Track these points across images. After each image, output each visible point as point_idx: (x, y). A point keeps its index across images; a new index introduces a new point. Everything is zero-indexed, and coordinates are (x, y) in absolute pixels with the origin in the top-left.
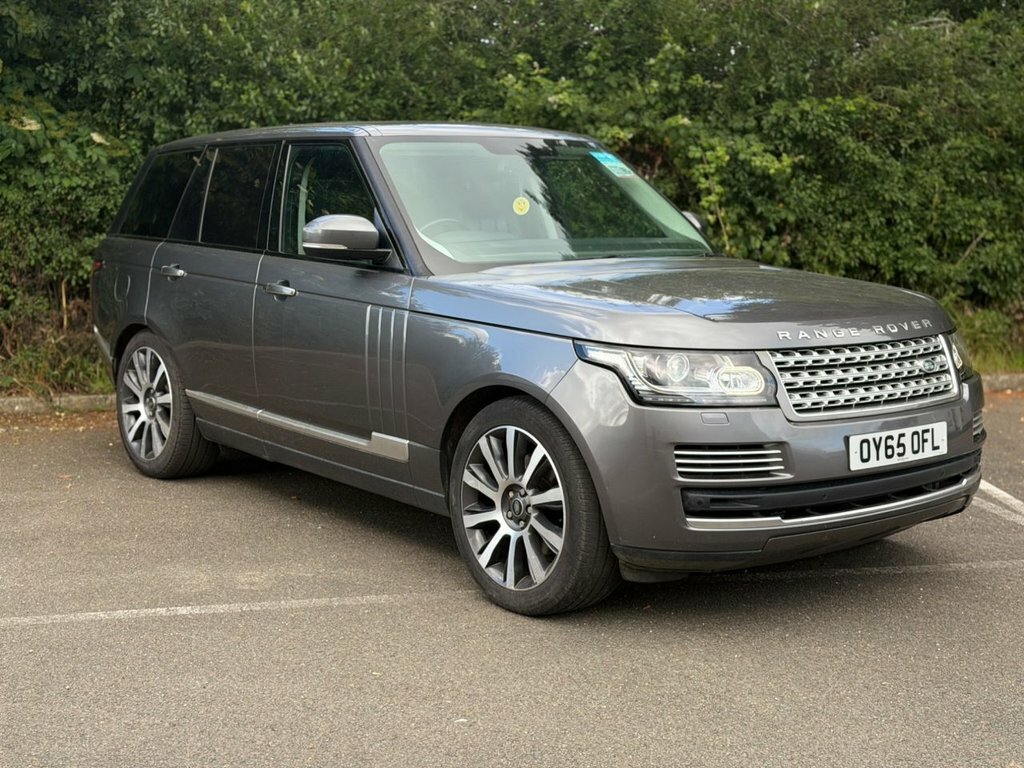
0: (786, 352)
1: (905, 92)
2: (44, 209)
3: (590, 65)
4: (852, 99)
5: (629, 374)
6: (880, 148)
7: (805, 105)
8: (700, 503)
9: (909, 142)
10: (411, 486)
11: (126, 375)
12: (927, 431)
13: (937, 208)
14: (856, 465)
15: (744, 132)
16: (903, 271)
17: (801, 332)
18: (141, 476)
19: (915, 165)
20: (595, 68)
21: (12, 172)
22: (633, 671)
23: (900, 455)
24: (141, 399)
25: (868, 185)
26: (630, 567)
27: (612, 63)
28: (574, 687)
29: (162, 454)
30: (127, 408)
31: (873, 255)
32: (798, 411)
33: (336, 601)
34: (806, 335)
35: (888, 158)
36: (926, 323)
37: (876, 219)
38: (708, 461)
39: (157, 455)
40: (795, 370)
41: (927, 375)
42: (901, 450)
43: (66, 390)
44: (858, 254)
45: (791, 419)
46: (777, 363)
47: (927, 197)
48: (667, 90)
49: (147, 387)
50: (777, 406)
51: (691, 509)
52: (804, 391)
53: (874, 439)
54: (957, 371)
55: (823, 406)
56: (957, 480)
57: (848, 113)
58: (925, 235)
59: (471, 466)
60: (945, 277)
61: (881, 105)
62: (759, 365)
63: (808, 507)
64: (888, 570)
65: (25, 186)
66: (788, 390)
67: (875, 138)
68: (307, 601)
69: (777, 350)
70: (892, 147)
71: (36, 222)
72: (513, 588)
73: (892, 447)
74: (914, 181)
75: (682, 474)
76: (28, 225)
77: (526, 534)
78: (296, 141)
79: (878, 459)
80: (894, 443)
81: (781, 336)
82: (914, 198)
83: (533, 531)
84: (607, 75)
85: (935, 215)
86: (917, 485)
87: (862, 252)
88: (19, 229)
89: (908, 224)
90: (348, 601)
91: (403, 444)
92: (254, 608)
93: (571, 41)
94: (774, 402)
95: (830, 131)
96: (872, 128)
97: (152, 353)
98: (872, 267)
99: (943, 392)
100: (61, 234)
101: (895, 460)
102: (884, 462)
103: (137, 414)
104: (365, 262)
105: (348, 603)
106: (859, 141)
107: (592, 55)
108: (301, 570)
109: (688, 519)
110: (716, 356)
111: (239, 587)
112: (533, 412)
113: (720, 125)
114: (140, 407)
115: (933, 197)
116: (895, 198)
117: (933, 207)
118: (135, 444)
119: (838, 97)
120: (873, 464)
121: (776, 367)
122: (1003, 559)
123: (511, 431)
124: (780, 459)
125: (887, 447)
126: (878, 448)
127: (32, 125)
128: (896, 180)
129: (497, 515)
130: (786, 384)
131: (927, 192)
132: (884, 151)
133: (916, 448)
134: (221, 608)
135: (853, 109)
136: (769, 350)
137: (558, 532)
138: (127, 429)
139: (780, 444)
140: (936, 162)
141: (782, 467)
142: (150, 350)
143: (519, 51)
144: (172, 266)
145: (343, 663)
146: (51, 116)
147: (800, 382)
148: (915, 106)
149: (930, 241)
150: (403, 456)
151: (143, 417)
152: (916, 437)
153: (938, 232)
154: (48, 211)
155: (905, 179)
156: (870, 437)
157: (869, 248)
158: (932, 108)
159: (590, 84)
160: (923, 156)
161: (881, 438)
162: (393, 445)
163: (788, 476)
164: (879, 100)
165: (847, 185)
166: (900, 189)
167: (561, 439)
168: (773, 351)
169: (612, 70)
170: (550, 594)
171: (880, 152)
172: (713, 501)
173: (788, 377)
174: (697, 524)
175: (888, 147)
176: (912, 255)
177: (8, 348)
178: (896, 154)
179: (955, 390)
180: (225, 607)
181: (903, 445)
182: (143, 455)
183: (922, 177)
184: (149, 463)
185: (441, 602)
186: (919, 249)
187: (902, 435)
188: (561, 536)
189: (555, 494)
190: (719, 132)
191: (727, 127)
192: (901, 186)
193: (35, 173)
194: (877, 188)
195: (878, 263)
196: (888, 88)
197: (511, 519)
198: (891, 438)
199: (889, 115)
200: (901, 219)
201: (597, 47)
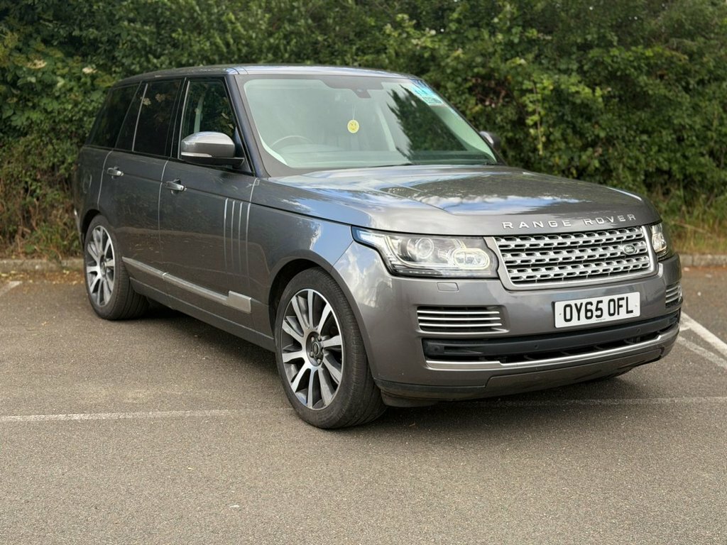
0: (509, 238)
1: (693, 43)
2: (58, 127)
3: (453, 23)
4: (651, 47)
5: (387, 253)
6: (674, 84)
8: (436, 349)
9: (697, 79)
10: (254, 331)
11: (89, 245)
12: (623, 299)
13: (716, 129)
14: (560, 323)
15: (567, 72)
16: (691, 175)
17: (522, 223)
18: (97, 318)
19: (701, 98)
20: (457, 25)
21: (36, 101)
22: (380, 472)
23: (597, 316)
24: (98, 264)
25: (663, 112)
26: (390, 396)
27: (471, 22)
28: (331, 484)
29: (109, 302)
30: (90, 269)
31: (666, 163)
32: (514, 282)
33: (188, 414)
34: (526, 225)
35: (679, 92)
36: (631, 217)
37: (667, 136)
38: (444, 318)
39: (106, 303)
40: (516, 251)
41: (628, 256)
42: (599, 313)
43: (72, 255)
44: (655, 162)
45: (507, 288)
46: (500, 246)
47: (709, 121)
48: (509, 40)
49: (102, 254)
50: (498, 278)
51: (431, 354)
52: (522, 268)
53: (576, 305)
54: (656, 254)
55: (536, 279)
56: (654, 335)
57: (647, 58)
58: (707, 148)
59: (287, 317)
60: (721, 181)
61: (674, 53)
62: (486, 247)
63: (524, 354)
64: (609, 402)
65: (46, 110)
66: (508, 267)
67: (670, 78)
68: (168, 413)
69: (502, 237)
70: (684, 84)
71: (53, 136)
72: (311, 408)
73: (591, 311)
74: (699, 109)
75: (422, 328)
76: (48, 138)
77: (320, 369)
78: (192, 78)
79: (579, 319)
80: (593, 308)
81: (505, 226)
82: (698, 121)
83: (324, 366)
84: (465, 31)
85: (715, 135)
86: (618, 339)
87: (657, 160)
88: (42, 141)
89: (692, 140)
90: (198, 414)
91: (247, 300)
92: (128, 417)
93: (440, 5)
94: (495, 276)
95: (633, 70)
96: (666, 69)
97: (104, 231)
98: (666, 172)
99: (641, 270)
100: (71, 144)
101: (594, 321)
102: (584, 322)
103: (95, 273)
104: (227, 167)
105: (197, 415)
106: (656, 79)
107: (455, 15)
108: (176, 390)
109: (427, 362)
110: (453, 240)
111: (126, 401)
112: (324, 279)
113: (551, 67)
114: (97, 269)
115: (713, 121)
116: (683, 123)
117: (713, 128)
118: (94, 294)
119: (640, 47)
120: (575, 323)
121: (499, 249)
122: (700, 395)
123: (311, 292)
124: (499, 318)
125: (587, 311)
126: (579, 311)
127: (41, 64)
128: (684, 108)
129: (303, 354)
130: (507, 262)
131: (708, 117)
132: (677, 87)
133: (612, 312)
134: (103, 416)
135: (651, 54)
136: (494, 236)
137: (339, 368)
138: (89, 283)
139: (499, 307)
140: (717, 95)
141: (500, 324)
142: (102, 228)
143: (399, 12)
144: (115, 168)
145: (171, 460)
147: (518, 260)
148: (701, 55)
149: (712, 154)
150: (248, 309)
151: (99, 276)
152: (612, 303)
153: (717, 147)
154: (61, 129)
155: (694, 108)
156: (572, 303)
157: (663, 158)
158: (713, 55)
159: (453, 37)
160: (707, 91)
161: (581, 304)
162: (241, 301)
163: (505, 331)
164: (673, 50)
165: (649, 110)
166: (688, 115)
167: (341, 300)
168: (498, 237)
169: (471, 26)
170: (334, 413)
171: (674, 87)
172: (446, 348)
173: (509, 257)
174: (434, 365)
175: (679, 83)
176: (697, 163)
177: (34, 224)
178: (687, 89)
179: (652, 269)
180: (108, 415)
181: (601, 309)
182: (98, 303)
183: (706, 107)
184: (102, 309)
185: (265, 416)
186: (702, 160)
187: (601, 302)
188: (340, 371)
189: (337, 341)
190: (550, 72)
191: (556, 68)
192: (689, 112)
193: (52, 102)
194: (671, 114)
195: (670, 169)
196: (679, 40)
197: (313, 357)
198: (591, 304)
199: (680, 60)
200: (688, 136)
201: (458, 9)
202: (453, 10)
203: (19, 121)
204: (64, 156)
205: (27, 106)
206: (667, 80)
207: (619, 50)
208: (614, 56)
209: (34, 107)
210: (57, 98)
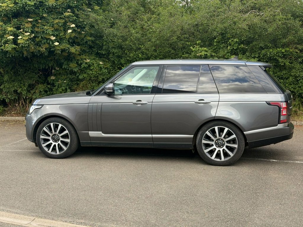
4: (284, 48)
7: (271, 50)
15: (254, 58)
20: (216, 43)
21: (85, 71)
27: (223, 42)
57: (282, 52)
65: (88, 73)
71: (90, 81)
84: (220, 45)
95: (277, 57)
107: (215, 40)
113: (249, 56)
119: (280, 48)
127: (88, 61)
132: (296, 62)
135: (284, 51)
143: (198, 40)
146: (94, 59)
159: (215, 47)
196: (296, 45)
199: (296, 52)
200: (299, 80)
201: (217, 39)
202: (215, 38)
203: (81, 77)
204: (93, 87)
205: (83, 73)
206: (292, 59)
207: (273, 50)
208: (270, 52)
209: (85, 73)
210: (91, 70)
